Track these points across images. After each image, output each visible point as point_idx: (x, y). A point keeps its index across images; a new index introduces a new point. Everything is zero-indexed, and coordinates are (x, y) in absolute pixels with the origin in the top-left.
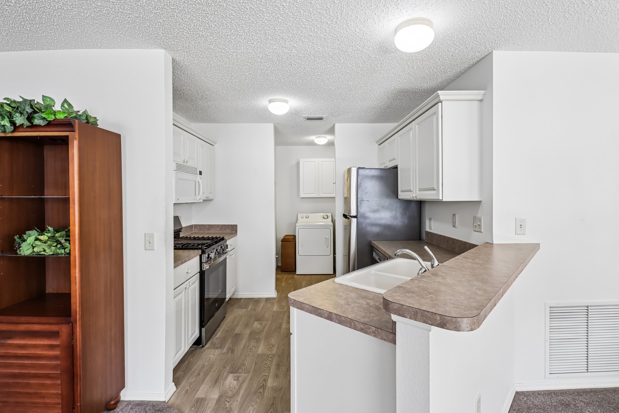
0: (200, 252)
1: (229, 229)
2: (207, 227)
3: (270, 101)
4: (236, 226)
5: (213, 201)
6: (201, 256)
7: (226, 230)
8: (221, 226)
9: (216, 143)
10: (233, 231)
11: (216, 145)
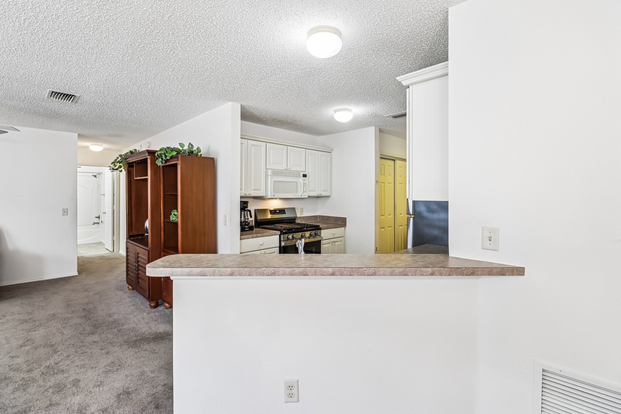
0: (279, 232)
1: (340, 220)
2: (326, 218)
3: (336, 111)
4: (345, 219)
5: (331, 197)
6: (280, 236)
7: (339, 221)
8: (335, 218)
9: (333, 150)
10: (343, 222)
11: (333, 152)
